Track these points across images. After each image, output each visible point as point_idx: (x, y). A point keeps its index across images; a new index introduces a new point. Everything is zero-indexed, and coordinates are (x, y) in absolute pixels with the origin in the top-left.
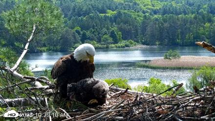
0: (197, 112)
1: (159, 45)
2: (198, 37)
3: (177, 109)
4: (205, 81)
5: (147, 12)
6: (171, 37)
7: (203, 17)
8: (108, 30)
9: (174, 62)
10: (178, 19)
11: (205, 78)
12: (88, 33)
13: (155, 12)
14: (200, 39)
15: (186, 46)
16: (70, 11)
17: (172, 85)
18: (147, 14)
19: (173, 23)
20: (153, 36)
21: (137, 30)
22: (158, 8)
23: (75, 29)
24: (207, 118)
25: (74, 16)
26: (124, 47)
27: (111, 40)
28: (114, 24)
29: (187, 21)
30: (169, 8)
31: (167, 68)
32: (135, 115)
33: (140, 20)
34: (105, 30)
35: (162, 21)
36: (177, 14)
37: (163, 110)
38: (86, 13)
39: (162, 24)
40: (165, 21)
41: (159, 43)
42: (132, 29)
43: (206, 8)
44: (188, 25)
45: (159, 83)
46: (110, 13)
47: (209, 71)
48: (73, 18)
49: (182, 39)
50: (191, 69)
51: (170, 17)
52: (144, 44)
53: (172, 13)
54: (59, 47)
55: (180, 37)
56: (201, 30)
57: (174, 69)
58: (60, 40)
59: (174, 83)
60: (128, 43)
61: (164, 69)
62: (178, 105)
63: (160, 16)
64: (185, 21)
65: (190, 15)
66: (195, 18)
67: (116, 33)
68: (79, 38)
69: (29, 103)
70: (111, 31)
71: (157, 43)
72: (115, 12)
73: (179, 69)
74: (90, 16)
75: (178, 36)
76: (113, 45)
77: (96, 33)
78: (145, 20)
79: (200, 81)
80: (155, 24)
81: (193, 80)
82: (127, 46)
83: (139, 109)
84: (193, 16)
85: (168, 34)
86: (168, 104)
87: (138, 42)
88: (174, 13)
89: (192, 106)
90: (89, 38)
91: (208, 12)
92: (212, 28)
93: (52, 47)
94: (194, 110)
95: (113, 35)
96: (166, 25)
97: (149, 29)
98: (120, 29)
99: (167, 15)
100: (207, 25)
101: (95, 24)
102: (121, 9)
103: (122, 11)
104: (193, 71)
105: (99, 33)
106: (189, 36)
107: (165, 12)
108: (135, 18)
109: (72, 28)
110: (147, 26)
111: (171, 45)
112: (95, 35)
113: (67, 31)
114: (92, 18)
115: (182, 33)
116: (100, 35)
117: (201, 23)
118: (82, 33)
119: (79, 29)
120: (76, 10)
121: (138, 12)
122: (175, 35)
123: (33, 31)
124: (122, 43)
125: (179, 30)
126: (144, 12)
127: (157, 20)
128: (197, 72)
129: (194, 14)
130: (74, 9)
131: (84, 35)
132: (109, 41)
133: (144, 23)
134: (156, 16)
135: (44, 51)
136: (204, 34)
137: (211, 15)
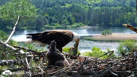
0: (123, 69)
1: (98, 26)
2: (123, 21)
3: (111, 66)
4: (127, 49)
5: (91, 5)
6: (106, 21)
7: (127, 8)
8: (66, 16)
9: (108, 37)
10: (111, 10)
11: (127, 47)
12: (53, 18)
13: (96, 5)
14: (124, 22)
15: (116, 27)
16: (42, 4)
17: (106, 52)
18: (91, 6)
19: (107, 12)
20: (94, 20)
21: (84, 17)
22: (98, 3)
23: (45, 15)
24: (130, 72)
25: (45, 7)
26: (76, 27)
27: (68, 23)
28: (70, 12)
29: (117, 11)
30: (105, 3)
31: (104, 41)
32: (85, 70)
33: (87, 10)
34: (64, 16)
35: (100, 11)
36: (110, 6)
37: (102, 67)
38: (52, 5)
39: (101, 13)
40: (102, 11)
41: (99, 24)
42: (82, 16)
43: (128, 3)
44: (117, 14)
45: (98, 50)
46: (68, 6)
47: (130, 43)
48: (44, 8)
49: (113, 22)
50: (119, 41)
51: (106, 8)
52: (89, 25)
53: (107, 6)
54: (34, 27)
55: (112, 21)
56: (125, 17)
57: (108, 41)
58: (35, 22)
59: (108, 50)
60: (78, 25)
61: (102, 41)
62: (112, 64)
63: (99, 8)
64: (115, 11)
65: (118, 7)
66: (122, 9)
67: (71, 18)
68: (47, 21)
69: (17, 63)
70: (68, 17)
71: (97, 25)
72: (71, 5)
73: (112, 41)
74: (55, 7)
75: (111, 21)
76: (69, 26)
77: (59, 18)
78: (90, 10)
79: (125, 49)
80: (96, 13)
81: (120, 49)
82: (78, 26)
83: (87, 66)
84: (120, 8)
85: (104, 19)
86: (105, 63)
87: (85, 24)
88: (108, 6)
89: (121, 64)
90: (54, 22)
91: (130, 5)
92: (132, 16)
93: (30, 27)
94: (121, 67)
95: (69, 19)
96: (103, 13)
97: (92, 16)
98: (74, 16)
99: (104, 7)
100: (129, 13)
101: (58, 13)
102: (75, 3)
103: (75, 4)
104: (120, 43)
105: (60, 18)
106: (118, 21)
107: (102, 5)
108: (84, 9)
109: (43, 15)
110: (91, 14)
111: (106, 26)
112: (58, 20)
113: (40, 17)
114: (56, 8)
115: (113, 19)
116: (61, 19)
117: (126, 12)
118: (49, 18)
119: (48, 15)
120: (46, 4)
121: (85, 5)
122: (109, 20)
123: (18, 19)
124: (75, 25)
125: (112, 17)
126: (89, 5)
127: (97, 10)
128: (123, 43)
129: (121, 7)
130: (44, 3)
131: (51, 19)
132: (67, 23)
133: (89, 12)
134: (97, 8)
135: (25, 29)
136: (127, 19)
137: (132, 7)
